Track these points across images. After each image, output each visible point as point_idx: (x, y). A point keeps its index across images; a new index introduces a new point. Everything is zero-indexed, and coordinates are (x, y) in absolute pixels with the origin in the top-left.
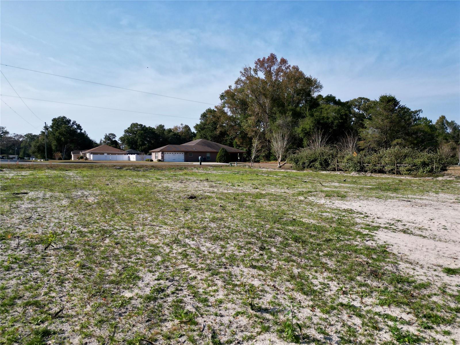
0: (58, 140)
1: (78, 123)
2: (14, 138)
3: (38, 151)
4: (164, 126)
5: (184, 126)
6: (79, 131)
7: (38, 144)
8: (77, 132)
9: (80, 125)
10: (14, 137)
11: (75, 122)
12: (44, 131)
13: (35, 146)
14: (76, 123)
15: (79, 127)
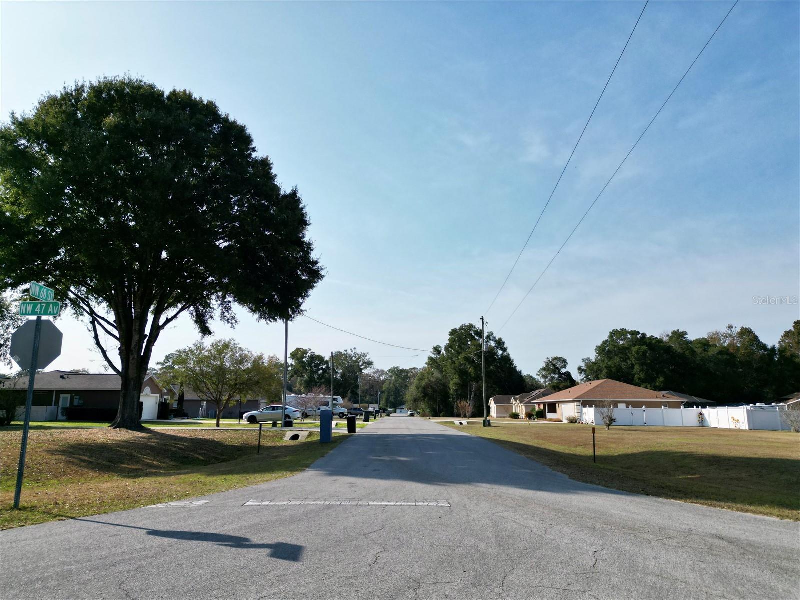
0: (463, 373)
1: (497, 336)
2: (373, 377)
3: (424, 397)
4: (685, 333)
5: (739, 330)
6: (500, 352)
7: (423, 383)
8: (496, 354)
9: (503, 340)
10: (374, 373)
11: (492, 334)
12: (433, 356)
13: (418, 388)
14: (495, 335)
15: (500, 344)
